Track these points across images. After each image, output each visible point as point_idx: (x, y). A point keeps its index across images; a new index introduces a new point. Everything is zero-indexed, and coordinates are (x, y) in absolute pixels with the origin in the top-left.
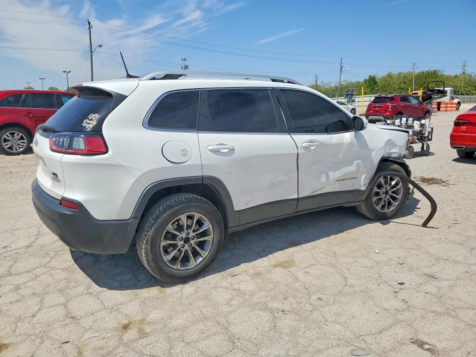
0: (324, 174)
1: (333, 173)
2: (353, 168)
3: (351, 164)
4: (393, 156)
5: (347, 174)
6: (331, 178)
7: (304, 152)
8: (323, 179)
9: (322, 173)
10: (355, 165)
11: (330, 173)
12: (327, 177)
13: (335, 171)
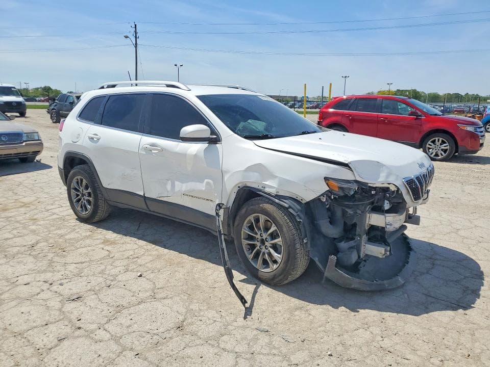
0: (170, 182)
1: (180, 184)
2: (202, 186)
3: (201, 181)
4: (267, 190)
5: (194, 190)
6: (177, 189)
7: (145, 153)
8: (169, 187)
9: (168, 180)
10: (204, 184)
11: (177, 183)
12: (173, 186)
13: (183, 183)
